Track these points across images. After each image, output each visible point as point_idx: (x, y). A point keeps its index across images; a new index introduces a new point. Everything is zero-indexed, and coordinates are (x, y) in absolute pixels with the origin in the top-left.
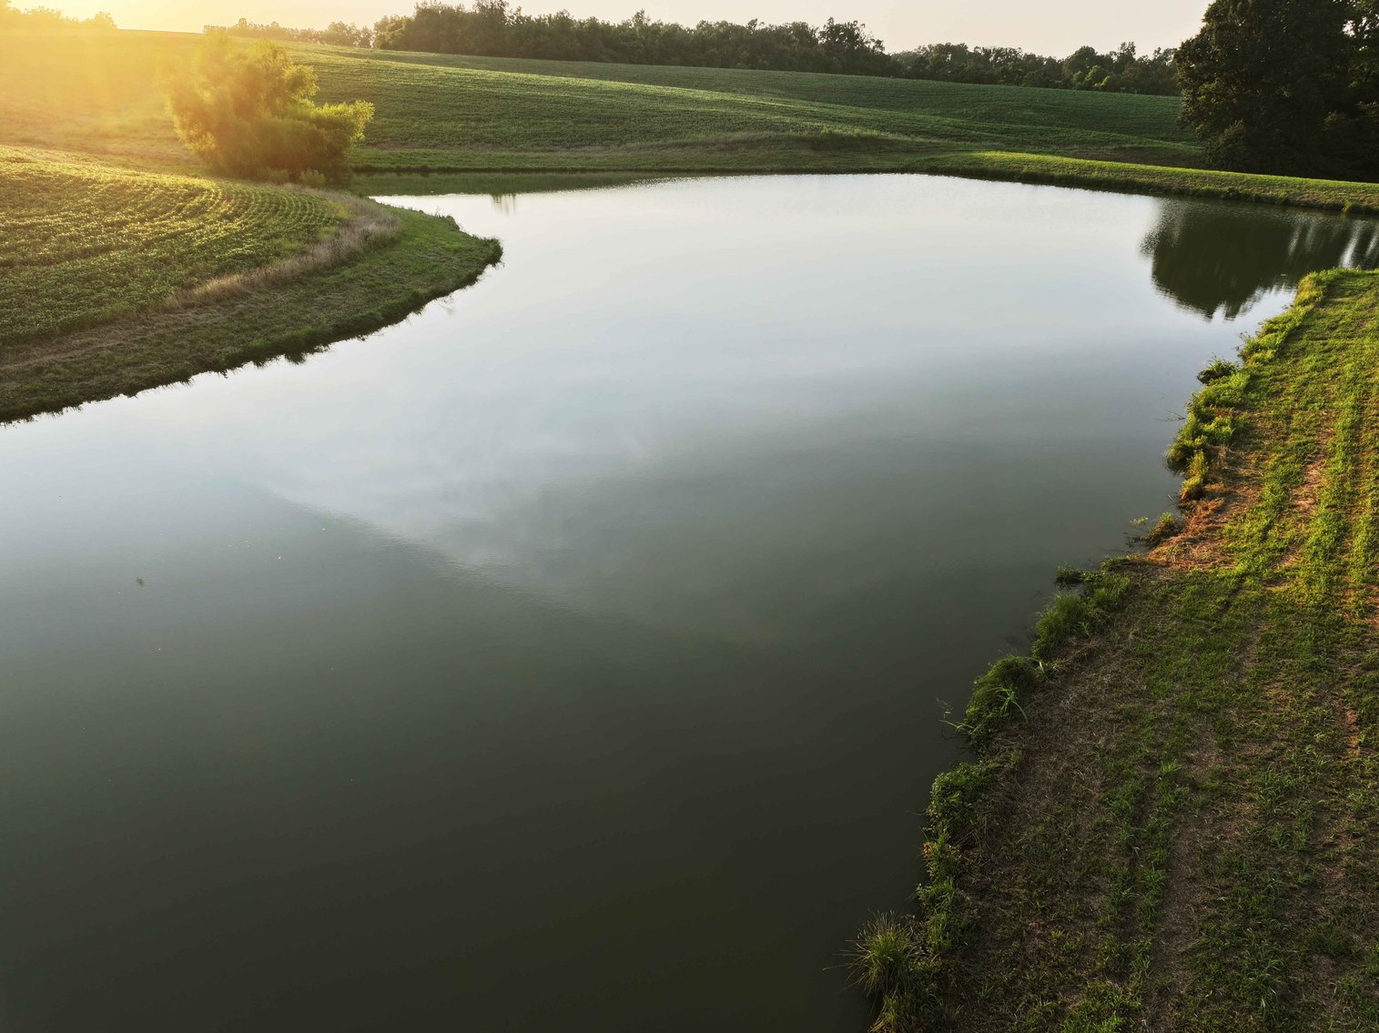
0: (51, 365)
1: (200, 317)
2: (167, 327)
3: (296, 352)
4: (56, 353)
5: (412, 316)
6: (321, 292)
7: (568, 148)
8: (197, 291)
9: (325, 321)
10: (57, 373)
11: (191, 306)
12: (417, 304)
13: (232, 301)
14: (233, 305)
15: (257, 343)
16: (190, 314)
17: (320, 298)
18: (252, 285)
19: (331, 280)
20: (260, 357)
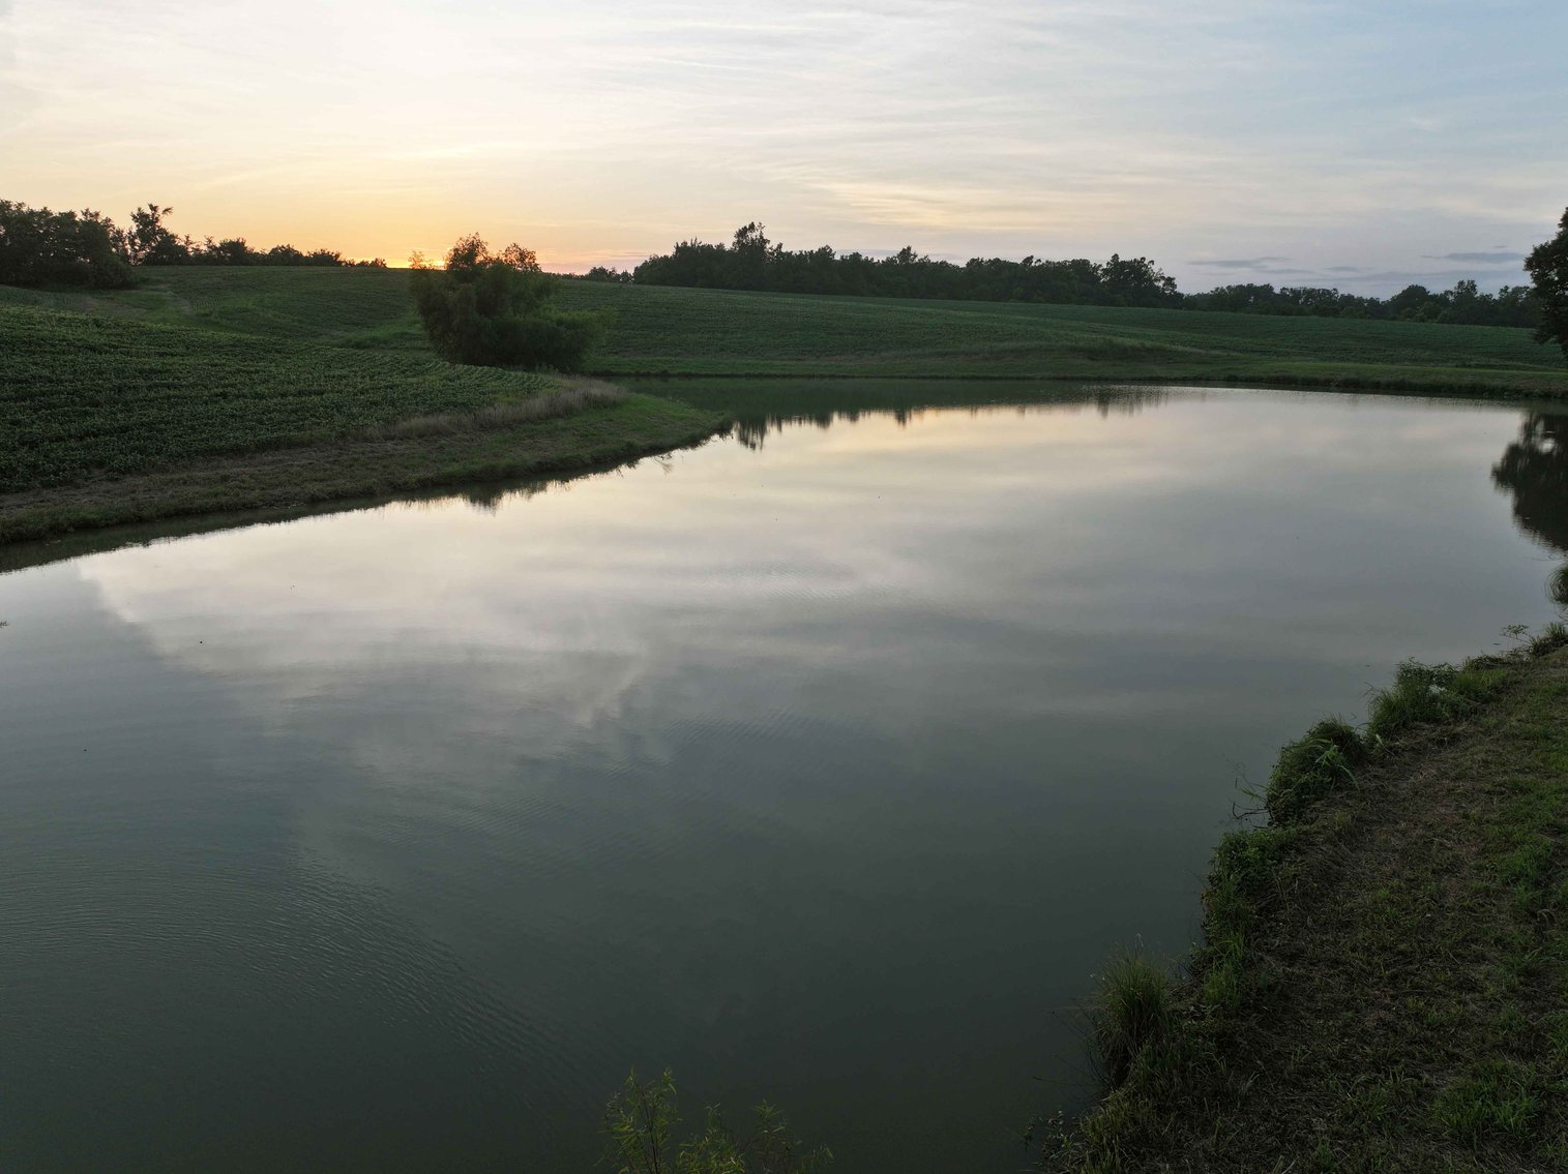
0: (238, 475)
1: (399, 447)
2: (363, 453)
4: (246, 466)
6: (530, 437)
7: (818, 357)
8: (401, 426)
10: (243, 481)
11: (392, 438)
12: (630, 456)
13: (435, 438)
14: (436, 441)
16: (390, 444)
17: (528, 441)
18: (459, 425)
19: (542, 427)
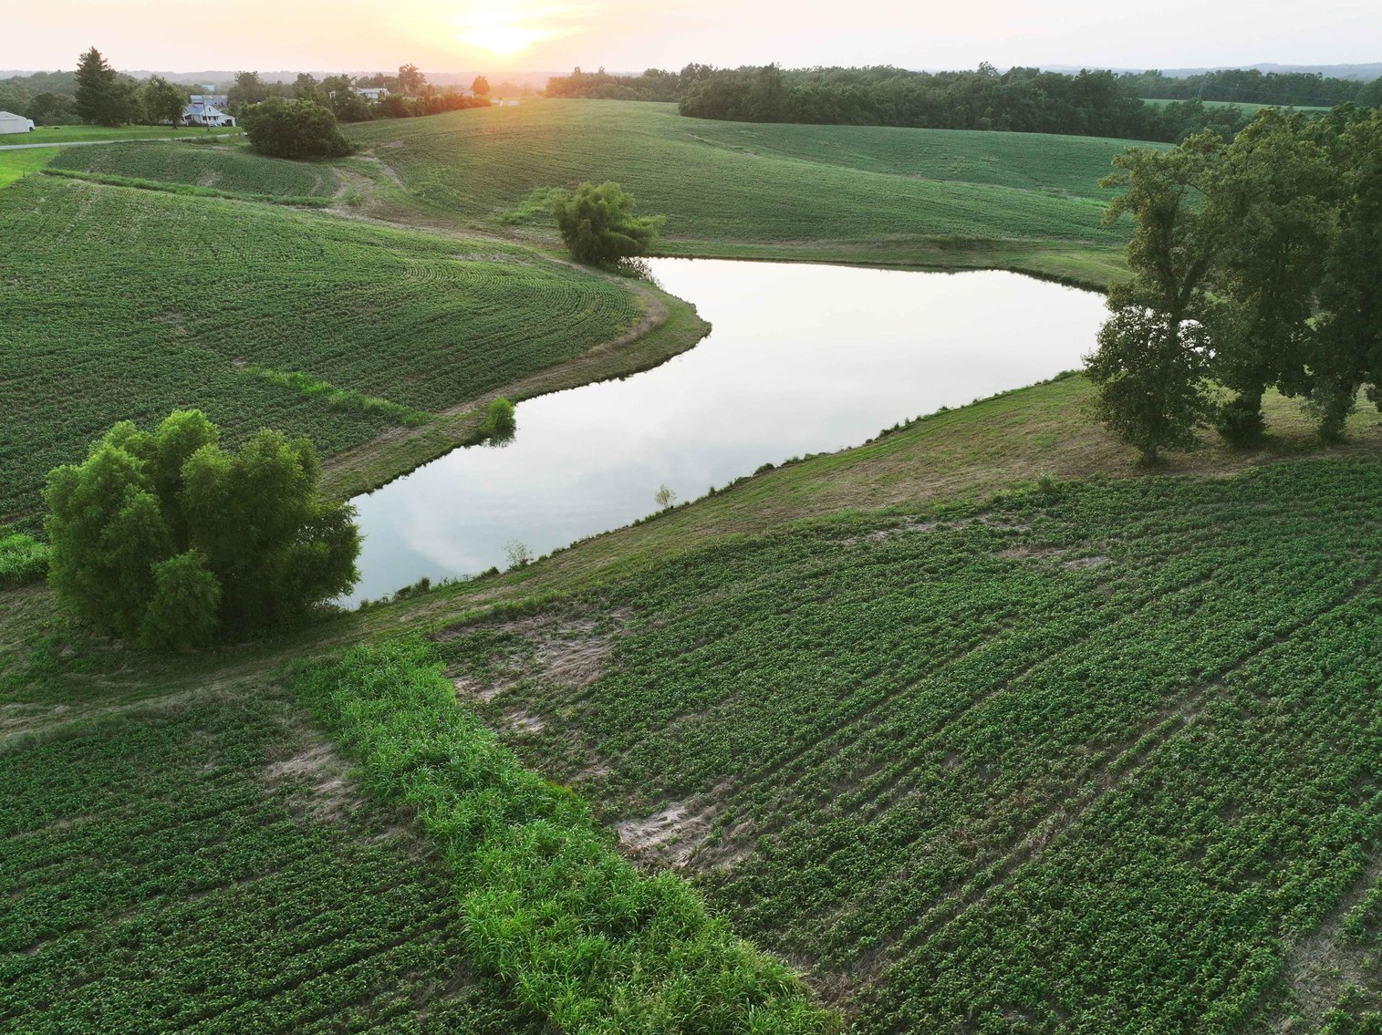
1: (591, 361)
3: (622, 376)
5: (665, 363)
6: (632, 352)
8: (590, 351)
9: (633, 364)
12: (668, 358)
13: (601, 355)
14: (602, 357)
15: (610, 373)
16: (588, 361)
17: (632, 355)
18: (608, 349)
19: (636, 346)
20: (611, 378)
